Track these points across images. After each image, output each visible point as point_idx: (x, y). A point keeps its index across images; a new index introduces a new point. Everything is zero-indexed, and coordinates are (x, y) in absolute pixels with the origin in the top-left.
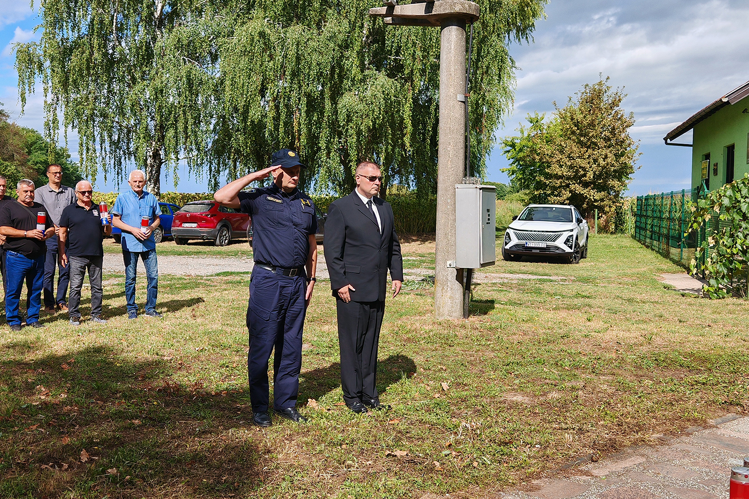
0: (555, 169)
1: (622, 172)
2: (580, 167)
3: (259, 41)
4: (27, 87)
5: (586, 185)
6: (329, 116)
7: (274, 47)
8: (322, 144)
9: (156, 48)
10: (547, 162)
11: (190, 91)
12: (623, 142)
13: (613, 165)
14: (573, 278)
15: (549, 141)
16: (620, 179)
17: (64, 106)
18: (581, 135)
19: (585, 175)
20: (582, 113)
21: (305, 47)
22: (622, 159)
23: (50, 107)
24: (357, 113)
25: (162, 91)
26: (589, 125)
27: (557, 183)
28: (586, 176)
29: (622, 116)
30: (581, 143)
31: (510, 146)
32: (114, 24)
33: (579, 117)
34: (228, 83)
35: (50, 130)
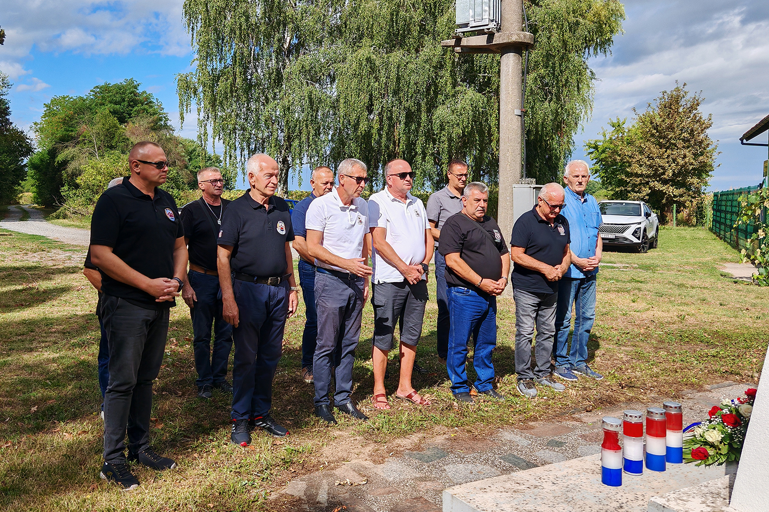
0: (636, 169)
1: (702, 170)
2: (659, 166)
3: (367, 66)
4: (185, 108)
5: (665, 182)
6: (425, 126)
7: (379, 70)
8: (419, 150)
9: (285, 73)
10: (628, 162)
11: (312, 108)
12: (701, 142)
13: (692, 164)
14: (636, 265)
15: (630, 143)
17: (212, 122)
18: (661, 138)
19: (663, 174)
20: (661, 117)
21: (405, 69)
22: (701, 158)
23: (202, 124)
24: (449, 123)
25: (289, 108)
26: (668, 128)
27: (636, 181)
28: (665, 174)
29: (701, 118)
30: (661, 146)
31: (594, 148)
32: (252, 55)
34: (342, 101)
35: (201, 141)
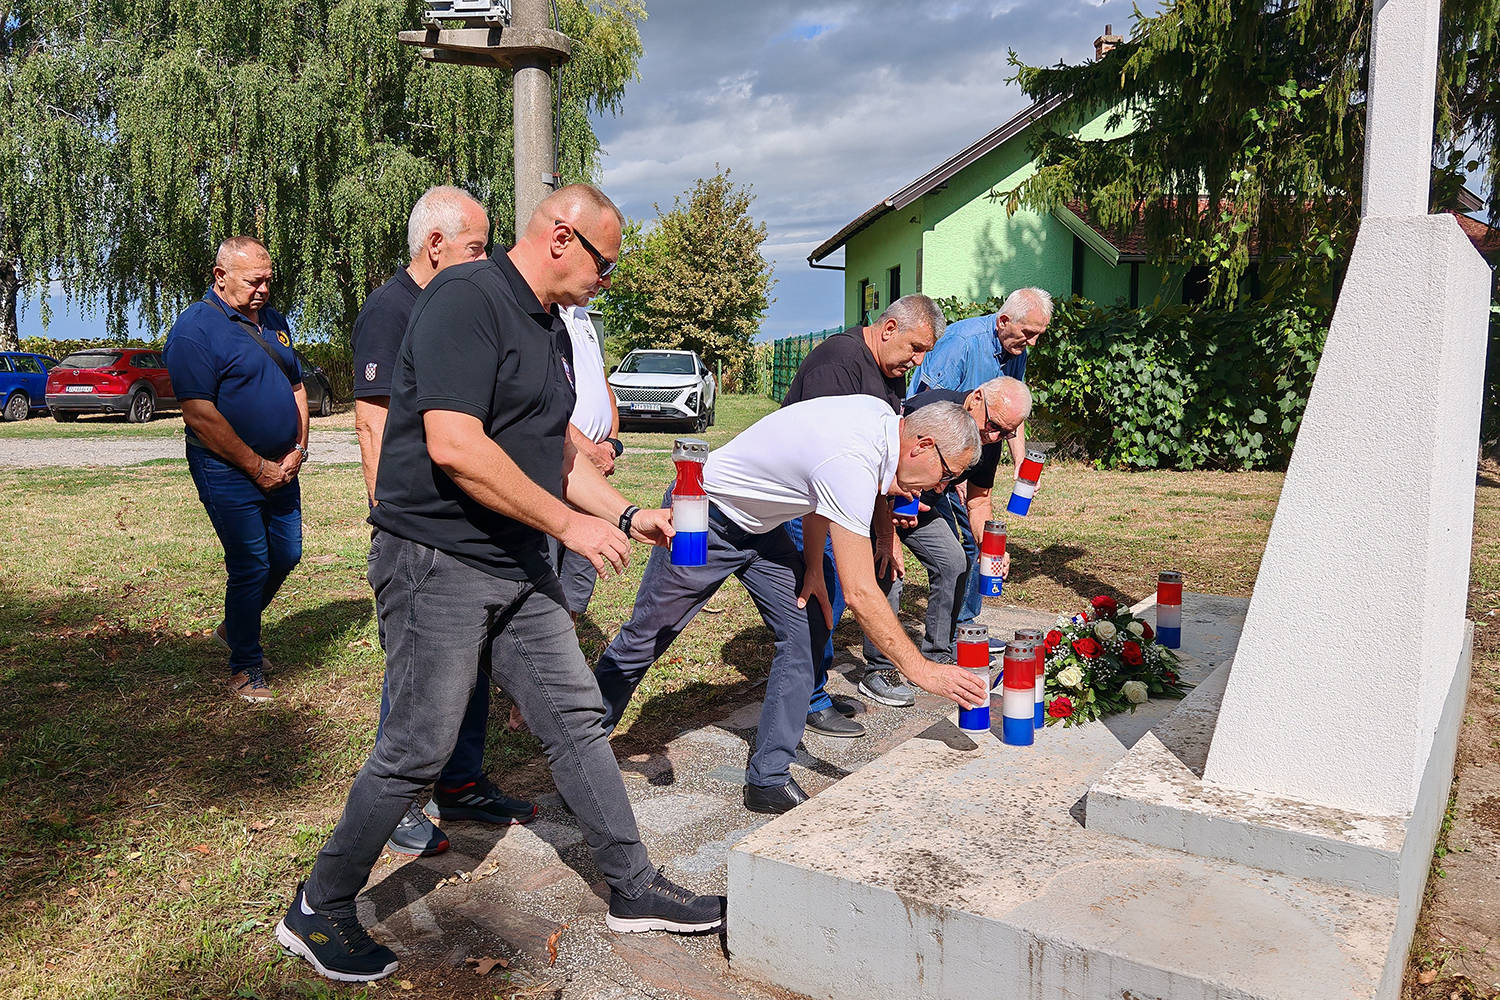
0: (661, 303)
3: (189, 87)
5: (704, 325)
10: (649, 292)
12: (752, 264)
15: (650, 261)
16: (749, 317)
18: (696, 254)
20: (696, 220)
21: (271, 99)
22: (752, 287)
27: (663, 323)
29: (750, 226)
30: (694, 264)
33: (691, 226)
